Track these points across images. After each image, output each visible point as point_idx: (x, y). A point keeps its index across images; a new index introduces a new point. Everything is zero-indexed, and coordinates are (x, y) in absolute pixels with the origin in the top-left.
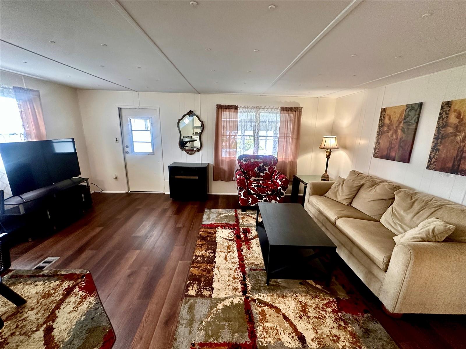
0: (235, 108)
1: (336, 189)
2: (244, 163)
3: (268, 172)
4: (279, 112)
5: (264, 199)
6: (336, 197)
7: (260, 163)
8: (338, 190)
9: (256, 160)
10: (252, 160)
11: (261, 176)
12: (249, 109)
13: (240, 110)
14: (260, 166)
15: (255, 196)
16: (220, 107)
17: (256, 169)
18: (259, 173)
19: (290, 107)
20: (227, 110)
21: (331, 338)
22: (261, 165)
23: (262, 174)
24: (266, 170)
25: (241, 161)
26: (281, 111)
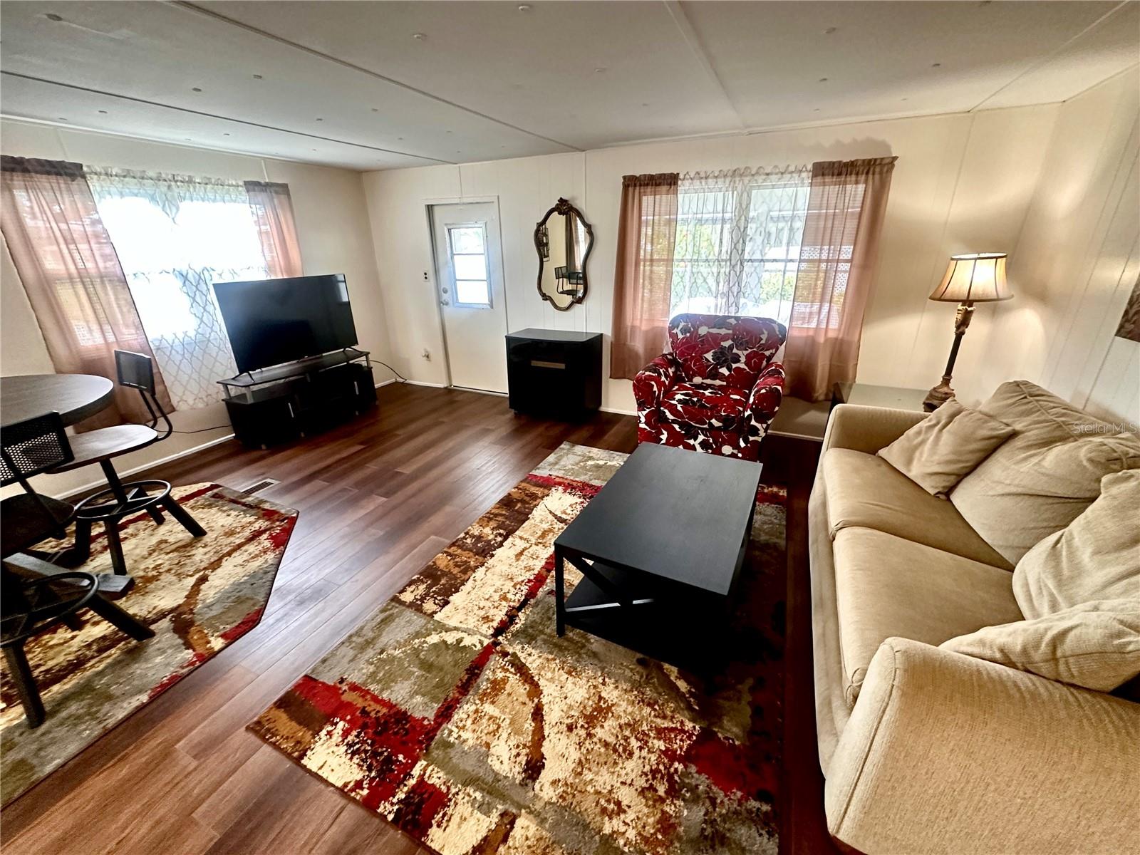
0: (670, 181)
1: (920, 439)
2: (680, 336)
3: (743, 366)
4: (808, 181)
5: (701, 438)
6: (909, 462)
7: (725, 338)
8: (923, 442)
9: (714, 331)
10: (703, 331)
11: (722, 377)
12: (710, 180)
13: (683, 186)
14: (723, 348)
15: (676, 427)
16: (631, 183)
17: (709, 356)
18: (715, 368)
19: (846, 160)
20: (649, 189)
21: (603, 802)
22: (726, 344)
23: (724, 371)
24: (738, 361)
25: (674, 331)
26: (815, 175)
